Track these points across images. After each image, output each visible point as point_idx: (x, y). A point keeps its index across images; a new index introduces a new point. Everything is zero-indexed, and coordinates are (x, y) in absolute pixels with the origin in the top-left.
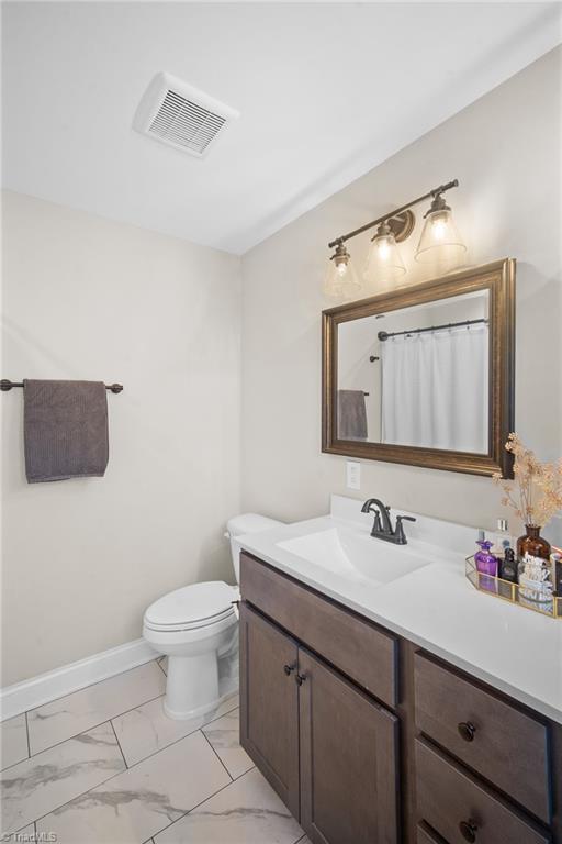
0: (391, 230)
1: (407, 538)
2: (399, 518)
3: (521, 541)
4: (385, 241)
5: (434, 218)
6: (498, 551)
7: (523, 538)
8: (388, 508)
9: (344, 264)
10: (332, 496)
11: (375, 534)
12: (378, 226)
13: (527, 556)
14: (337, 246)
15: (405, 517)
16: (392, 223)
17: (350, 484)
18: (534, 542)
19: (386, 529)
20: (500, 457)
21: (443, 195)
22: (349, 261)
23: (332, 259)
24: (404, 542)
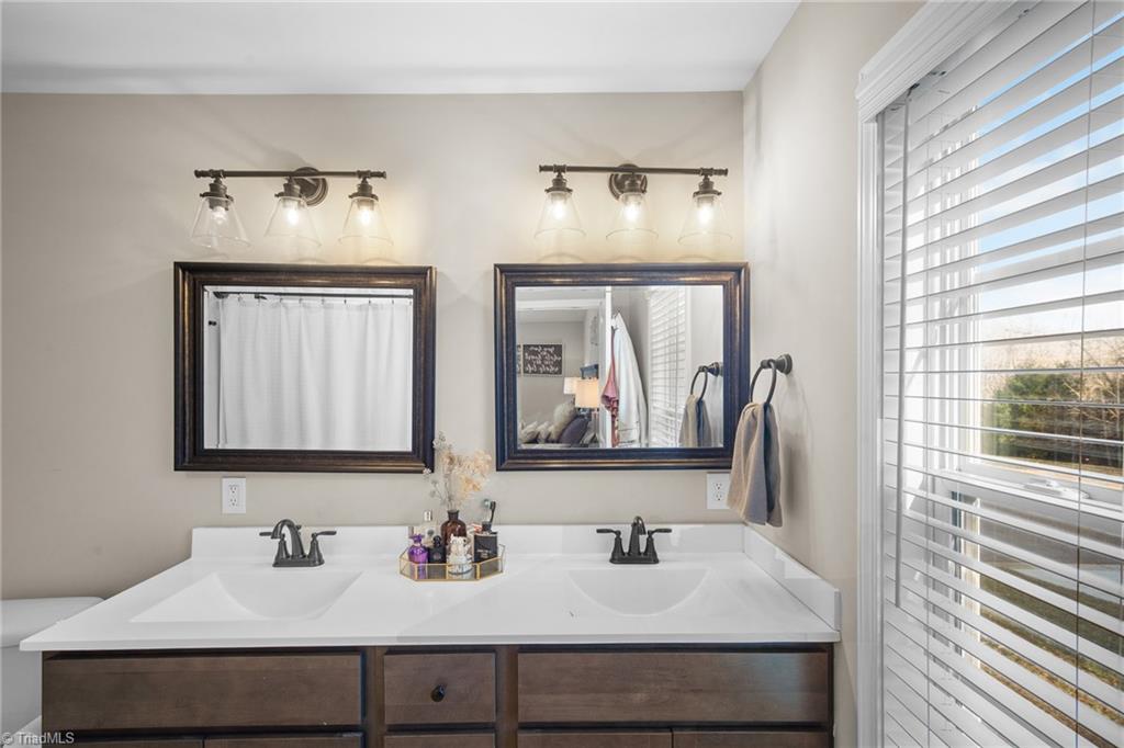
0: (301, 192)
1: (324, 557)
2: (314, 536)
3: (444, 526)
4: (295, 204)
6: (427, 542)
7: (446, 523)
8: (299, 527)
9: (222, 209)
10: (194, 530)
11: (278, 563)
12: (283, 180)
13: (453, 538)
14: (212, 180)
15: (323, 533)
16: (305, 184)
17: (227, 509)
18: (454, 525)
19: (298, 553)
20: (423, 453)
21: (371, 181)
22: (231, 207)
23: (202, 196)
24: (321, 562)
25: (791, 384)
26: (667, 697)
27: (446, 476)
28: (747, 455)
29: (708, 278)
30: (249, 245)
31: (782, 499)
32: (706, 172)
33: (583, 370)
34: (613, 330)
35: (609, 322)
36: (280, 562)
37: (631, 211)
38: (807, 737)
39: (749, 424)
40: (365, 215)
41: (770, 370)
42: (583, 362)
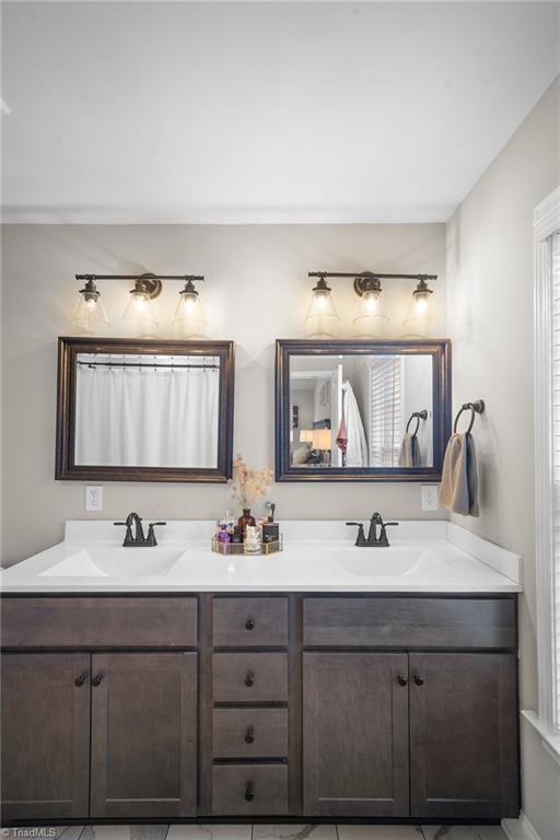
0: (146, 289)
1: (157, 541)
2: (151, 526)
3: (240, 520)
4: (143, 298)
5: (187, 296)
6: (230, 530)
7: (242, 518)
8: (141, 519)
9: (93, 301)
10: (67, 523)
11: (126, 544)
12: (133, 282)
13: (248, 527)
14: (87, 282)
15: (158, 524)
16: (148, 284)
17: (89, 507)
18: (247, 518)
19: (139, 537)
20: (225, 469)
21: (194, 282)
22: (99, 300)
23: (81, 292)
24: (155, 544)
25: (484, 420)
26: (403, 629)
27: (243, 485)
28: (454, 470)
29: (422, 350)
30: (109, 325)
31: (478, 499)
32: (422, 278)
33: (314, 424)
34: (343, 392)
35: (341, 386)
36: (128, 543)
37: (371, 303)
38: (500, 658)
39: (455, 447)
40: (189, 305)
41: (470, 411)
42: (313, 418)
